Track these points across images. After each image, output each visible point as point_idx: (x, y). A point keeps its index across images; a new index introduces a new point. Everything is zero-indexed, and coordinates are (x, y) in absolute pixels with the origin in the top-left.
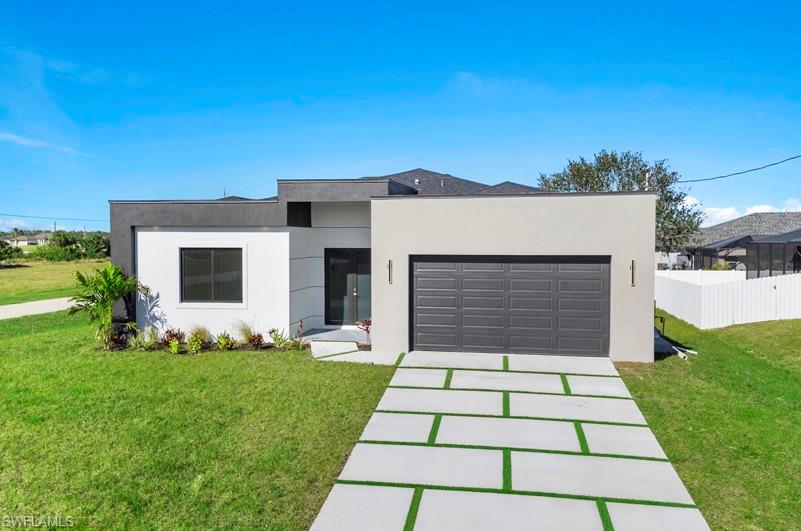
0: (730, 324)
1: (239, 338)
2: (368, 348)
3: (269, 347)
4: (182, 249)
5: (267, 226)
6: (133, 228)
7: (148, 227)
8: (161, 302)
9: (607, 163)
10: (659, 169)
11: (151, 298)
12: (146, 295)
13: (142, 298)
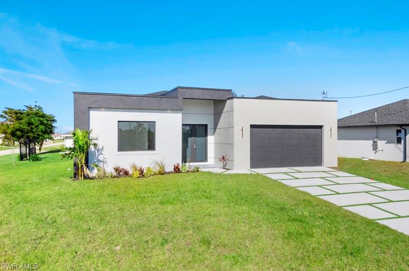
4: (119, 121)
7: (98, 108)
11: (98, 150)
12: (95, 148)
13: (93, 150)
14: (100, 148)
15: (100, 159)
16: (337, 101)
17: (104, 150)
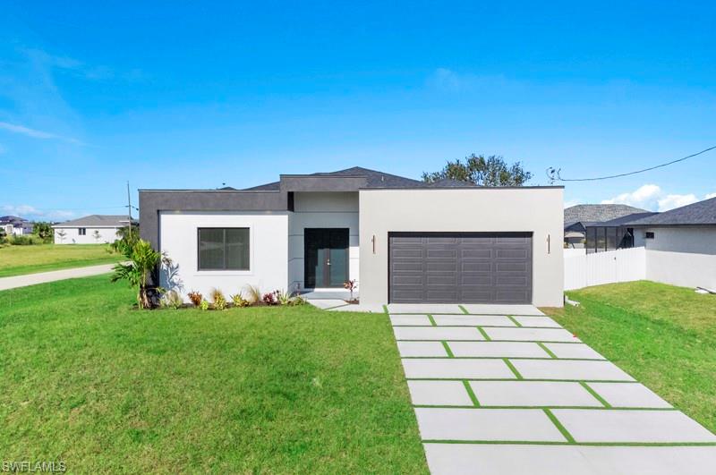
0: (585, 286)
1: (249, 298)
2: (356, 302)
3: (275, 304)
4: (199, 229)
5: (271, 210)
6: (158, 211)
7: (170, 211)
8: (180, 272)
9: (477, 164)
10: (517, 170)
11: (172, 269)
12: (168, 265)
13: (165, 268)
14: (175, 266)
15: (175, 281)
16: (563, 187)
17: (180, 269)
